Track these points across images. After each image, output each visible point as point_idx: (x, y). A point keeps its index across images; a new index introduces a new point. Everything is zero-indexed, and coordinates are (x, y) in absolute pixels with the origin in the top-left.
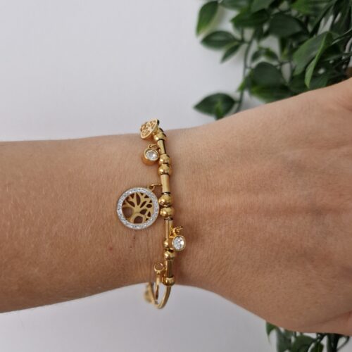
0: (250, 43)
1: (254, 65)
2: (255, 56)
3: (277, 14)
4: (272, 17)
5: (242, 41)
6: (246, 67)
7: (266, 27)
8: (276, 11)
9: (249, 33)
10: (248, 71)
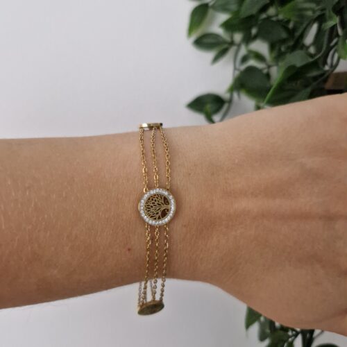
0: (239, 46)
1: (243, 67)
2: (244, 59)
3: (265, 19)
4: (259, 22)
5: (232, 43)
6: (235, 69)
7: (254, 31)
8: (264, 16)
9: (238, 37)
10: (237, 73)
